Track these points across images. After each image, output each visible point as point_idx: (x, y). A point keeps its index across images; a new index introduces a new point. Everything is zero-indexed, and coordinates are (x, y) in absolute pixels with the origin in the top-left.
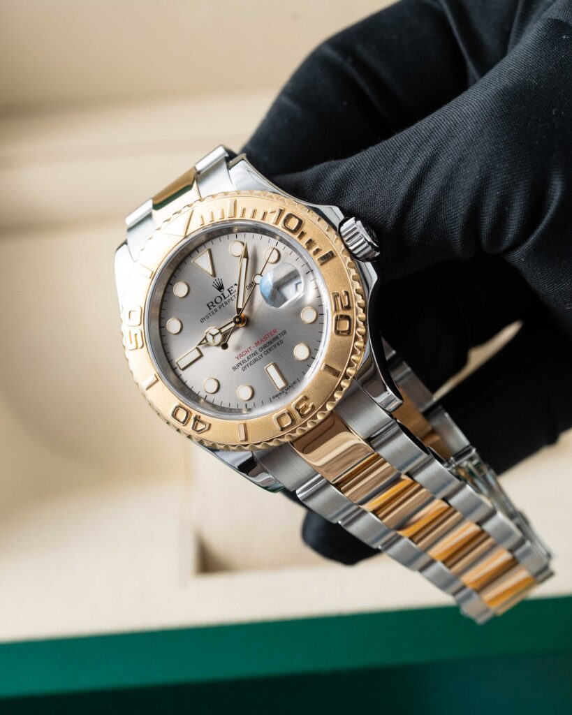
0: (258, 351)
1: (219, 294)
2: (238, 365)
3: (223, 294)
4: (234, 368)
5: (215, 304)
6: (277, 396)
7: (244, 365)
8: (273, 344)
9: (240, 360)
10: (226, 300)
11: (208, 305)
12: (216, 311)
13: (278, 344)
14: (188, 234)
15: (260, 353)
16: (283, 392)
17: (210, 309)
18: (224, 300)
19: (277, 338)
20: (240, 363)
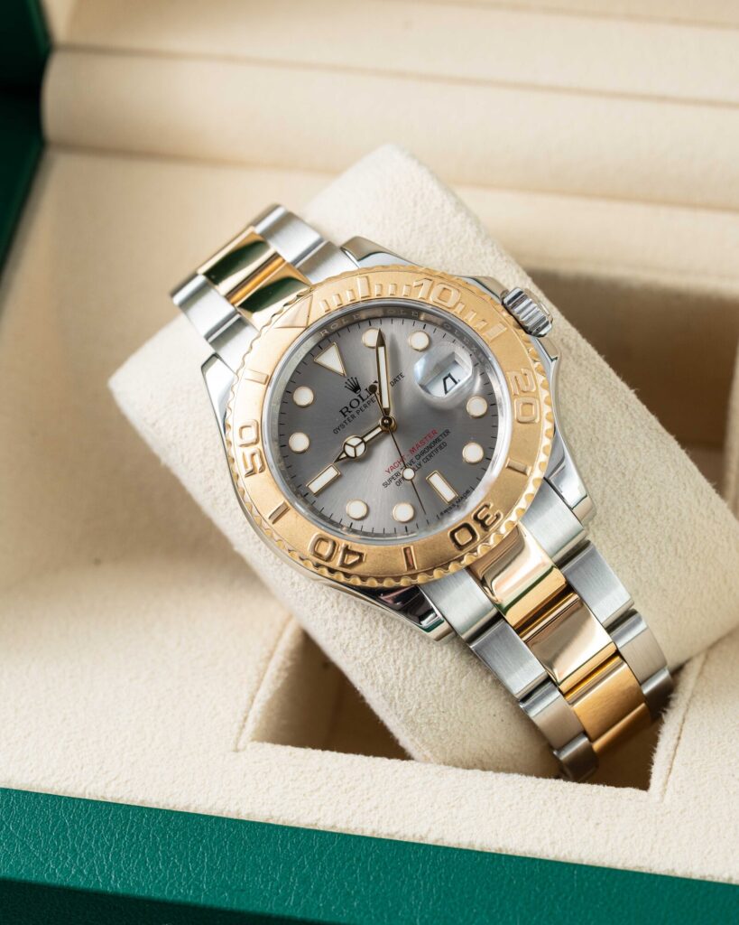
0: (414, 460)
1: (355, 396)
2: (390, 480)
3: (359, 396)
4: (385, 485)
5: (350, 409)
6: (446, 511)
7: (397, 480)
8: (433, 449)
9: (392, 473)
10: (365, 402)
11: (341, 411)
12: (353, 417)
13: (441, 447)
14: (310, 323)
15: (417, 462)
16: (454, 505)
17: (345, 416)
18: (361, 404)
19: (437, 440)
20: (393, 478)
